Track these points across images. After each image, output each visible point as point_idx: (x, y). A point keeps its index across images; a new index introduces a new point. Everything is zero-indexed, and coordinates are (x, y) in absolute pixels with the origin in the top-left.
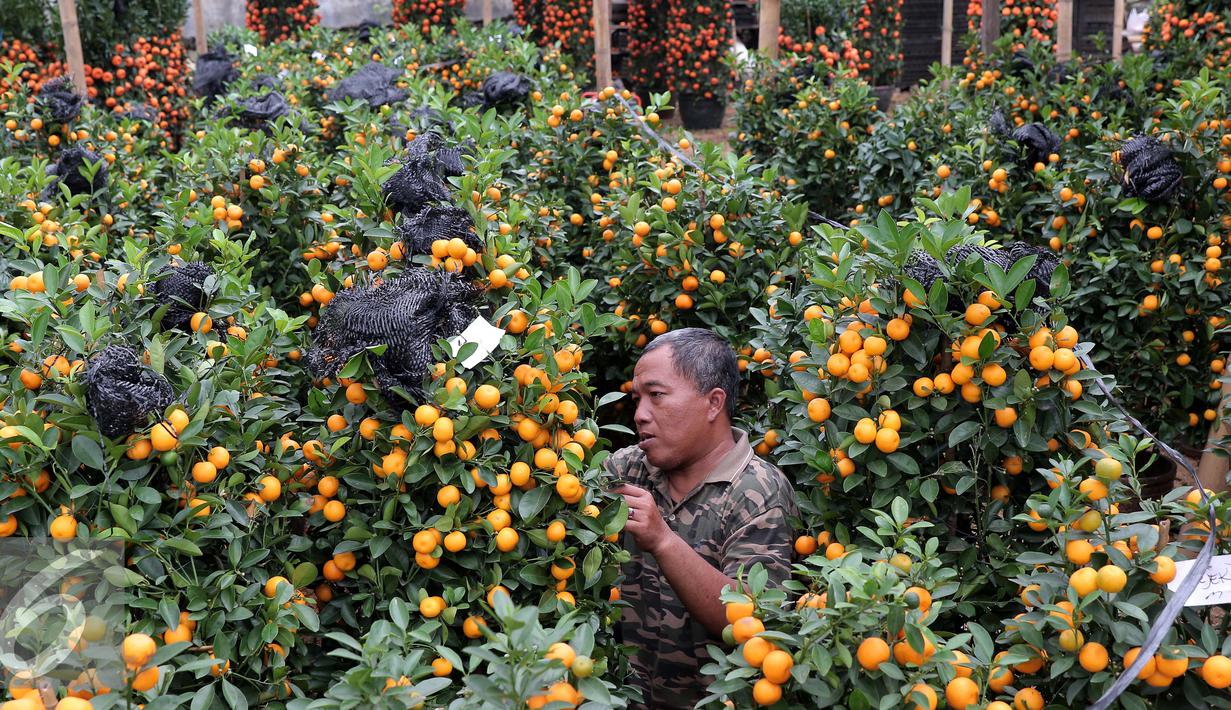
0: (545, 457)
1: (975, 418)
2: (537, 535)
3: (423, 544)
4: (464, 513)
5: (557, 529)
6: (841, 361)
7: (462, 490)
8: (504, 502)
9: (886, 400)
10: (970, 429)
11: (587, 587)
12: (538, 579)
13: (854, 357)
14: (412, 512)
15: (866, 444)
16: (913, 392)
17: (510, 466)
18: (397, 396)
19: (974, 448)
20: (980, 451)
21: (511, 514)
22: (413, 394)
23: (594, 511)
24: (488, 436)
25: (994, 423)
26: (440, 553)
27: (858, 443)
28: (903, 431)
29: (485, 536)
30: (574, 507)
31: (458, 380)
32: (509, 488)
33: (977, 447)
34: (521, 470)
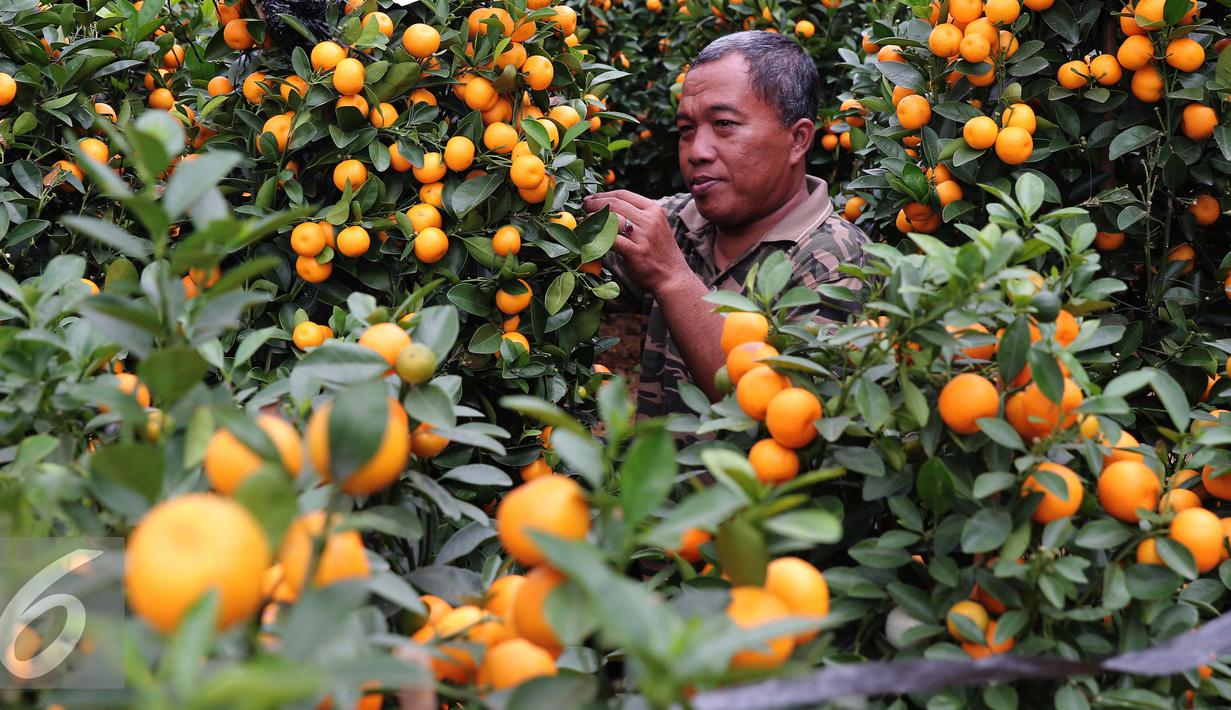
0: (499, 133)
1: (1152, 123)
2: (479, 246)
3: (304, 239)
4: (370, 201)
5: (508, 237)
6: (949, 33)
7: (370, 167)
8: (434, 194)
9: (1016, 89)
10: (1144, 137)
11: (548, 330)
12: (476, 308)
13: (969, 28)
14: (296, 196)
15: (981, 150)
16: (1057, 80)
17: (444, 143)
18: (288, 28)
19: (1148, 165)
20: (1157, 170)
21: (440, 210)
22: (310, 28)
23: (568, 220)
24: (418, 98)
25: (1180, 131)
26: (330, 255)
27: (969, 149)
28: (1039, 137)
29: (400, 238)
30: (537, 208)
31: (380, 15)
32: (441, 172)
33: (1152, 164)
34: (460, 148)
